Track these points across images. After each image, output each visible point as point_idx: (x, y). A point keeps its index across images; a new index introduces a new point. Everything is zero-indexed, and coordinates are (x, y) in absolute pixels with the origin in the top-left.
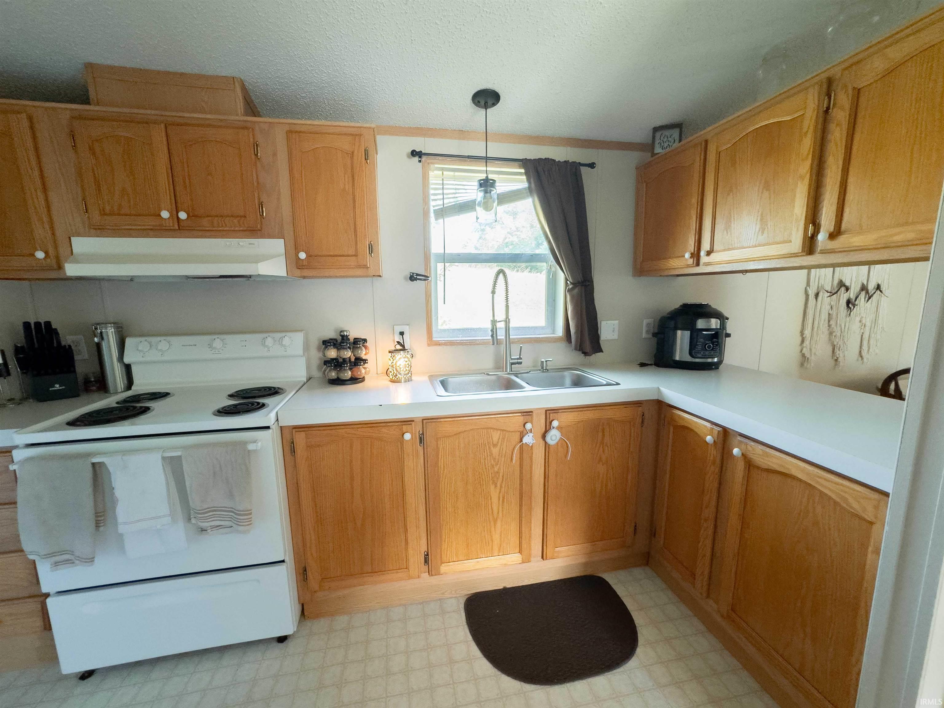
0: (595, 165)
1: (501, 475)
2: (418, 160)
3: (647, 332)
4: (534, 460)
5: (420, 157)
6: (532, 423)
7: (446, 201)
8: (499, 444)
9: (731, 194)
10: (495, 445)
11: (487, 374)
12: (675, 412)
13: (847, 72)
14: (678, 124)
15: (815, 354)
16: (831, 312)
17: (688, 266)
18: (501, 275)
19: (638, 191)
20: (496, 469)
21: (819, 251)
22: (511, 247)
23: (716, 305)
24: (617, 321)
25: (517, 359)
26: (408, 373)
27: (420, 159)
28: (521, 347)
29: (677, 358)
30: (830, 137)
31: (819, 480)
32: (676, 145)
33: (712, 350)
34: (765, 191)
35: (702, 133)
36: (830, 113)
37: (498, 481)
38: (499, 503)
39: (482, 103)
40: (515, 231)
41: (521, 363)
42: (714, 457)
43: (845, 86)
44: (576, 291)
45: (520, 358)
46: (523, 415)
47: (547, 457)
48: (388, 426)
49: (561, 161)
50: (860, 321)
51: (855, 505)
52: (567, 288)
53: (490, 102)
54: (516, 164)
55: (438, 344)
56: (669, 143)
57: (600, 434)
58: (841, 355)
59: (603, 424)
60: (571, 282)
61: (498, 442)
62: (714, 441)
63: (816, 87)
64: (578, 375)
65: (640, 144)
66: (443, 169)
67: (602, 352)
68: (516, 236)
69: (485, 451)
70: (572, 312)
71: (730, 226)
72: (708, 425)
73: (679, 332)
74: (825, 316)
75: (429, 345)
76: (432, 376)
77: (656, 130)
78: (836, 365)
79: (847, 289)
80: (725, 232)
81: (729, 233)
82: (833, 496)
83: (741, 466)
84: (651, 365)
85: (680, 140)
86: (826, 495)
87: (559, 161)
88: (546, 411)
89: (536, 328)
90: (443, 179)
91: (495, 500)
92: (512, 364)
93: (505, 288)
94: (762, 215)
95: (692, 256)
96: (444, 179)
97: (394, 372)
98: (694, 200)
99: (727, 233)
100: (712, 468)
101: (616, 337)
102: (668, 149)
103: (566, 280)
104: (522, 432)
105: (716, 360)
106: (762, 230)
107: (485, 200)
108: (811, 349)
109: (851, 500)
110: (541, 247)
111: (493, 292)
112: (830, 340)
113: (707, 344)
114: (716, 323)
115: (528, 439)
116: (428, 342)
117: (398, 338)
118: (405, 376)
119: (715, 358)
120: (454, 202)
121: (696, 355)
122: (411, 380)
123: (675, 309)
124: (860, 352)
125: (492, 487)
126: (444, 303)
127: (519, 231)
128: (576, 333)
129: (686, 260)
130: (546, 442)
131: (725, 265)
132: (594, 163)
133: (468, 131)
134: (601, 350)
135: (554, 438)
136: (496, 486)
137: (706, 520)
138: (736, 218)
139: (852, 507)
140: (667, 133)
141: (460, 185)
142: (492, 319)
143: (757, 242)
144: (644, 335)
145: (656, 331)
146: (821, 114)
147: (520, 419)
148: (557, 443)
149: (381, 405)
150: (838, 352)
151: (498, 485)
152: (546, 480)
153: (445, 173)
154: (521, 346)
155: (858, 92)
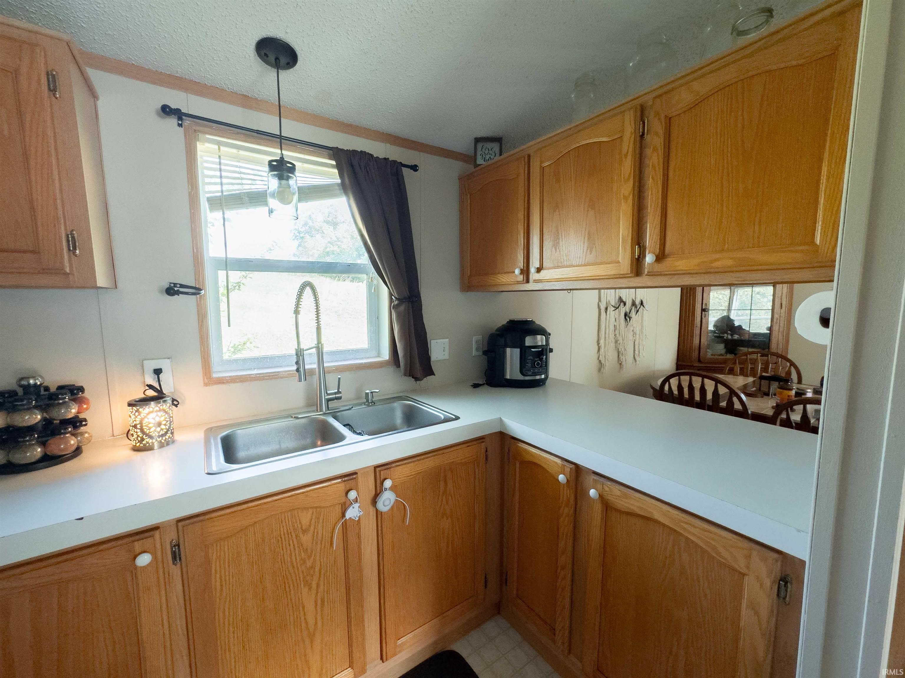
0: (418, 168)
1: (317, 569)
2: (176, 124)
3: (477, 349)
4: (362, 539)
5: (180, 119)
6: (357, 491)
7: (225, 188)
8: (312, 528)
9: (557, 210)
10: (305, 531)
11: (295, 417)
12: (520, 445)
13: (658, 100)
14: (499, 138)
15: (608, 360)
16: (615, 324)
17: (518, 283)
18: (308, 290)
19: (462, 202)
20: (309, 564)
21: (646, 273)
22: (332, 256)
23: (541, 321)
24: (447, 340)
25: (335, 393)
26: (166, 433)
27: (180, 122)
28: (339, 379)
29: (508, 377)
30: (647, 161)
31: (686, 526)
32: (498, 158)
33: (541, 367)
34: (590, 209)
35: (524, 147)
36: (644, 139)
37: (312, 580)
38: (316, 610)
39: (272, 58)
40: (336, 241)
41: (340, 398)
42: (567, 497)
43: (657, 114)
44: (402, 308)
45: (339, 392)
46: (345, 481)
47: (380, 528)
48: (102, 550)
49: (380, 157)
50: (633, 331)
51: (724, 553)
52: (392, 304)
53: (283, 60)
54: (325, 152)
55: (221, 381)
56: (491, 156)
57: (442, 484)
58: (624, 360)
59: (445, 471)
60: (396, 298)
61: (310, 526)
62: (568, 480)
63: (632, 112)
64: (410, 406)
65: (461, 154)
66: (219, 144)
67: (435, 375)
68: (337, 246)
69: (291, 542)
70: (398, 333)
71: (558, 243)
72: (558, 461)
73: (508, 350)
74: (612, 328)
75: (206, 385)
76: (211, 429)
77: (478, 140)
78: (621, 368)
79: (625, 304)
80: (554, 249)
81: (558, 250)
82: (701, 544)
83: (598, 508)
84: (484, 384)
85: (501, 155)
86: (692, 542)
87: (377, 157)
88: (374, 467)
89: (357, 351)
90: (220, 157)
91: (310, 606)
92: (328, 400)
93: (315, 305)
94: (589, 233)
95: (522, 272)
96: (222, 157)
97: (138, 436)
98: (521, 215)
99: (556, 250)
100: (566, 510)
101: (446, 357)
102: (490, 162)
103: (391, 295)
104: (345, 503)
105: (543, 376)
106: (591, 248)
107: (281, 189)
108: (605, 357)
109: (721, 549)
110: (362, 258)
111: (297, 312)
112: (616, 347)
113: (536, 361)
114: (542, 339)
115: (353, 513)
116: (204, 380)
117: (151, 380)
118: (158, 439)
119: (542, 374)
120: (238, 190)
121: (527, 373)
122: (173, 442)
123: (503, 325)
124: (634, 356)
125: (305, 590)
126: (229, 326)
127: (340, 241)
128: (405, 355)
129: (516, 276)
130: (377, 510)
131: (555, 283)
132: (416, 166)
133: (256, 99)
134: (432, 373)
135: (387, 503)
136: (310, 588)
137: (563, 568)
138: (563, 236)
139: (722, 557)
140: (489, 145)
141: (249, 169)
142: (297, 348)
143: (586, 262)
144: (474, 353)
145: (486, 349)
146: (638, 139)
147: (342, 487)
148: (392, 507)
149: (82, 519)
150: (622, 357)
151: (314, 585)
152: (381, 556)
153: (222, 148)
154: (339, 377)
155: (669, 120)
